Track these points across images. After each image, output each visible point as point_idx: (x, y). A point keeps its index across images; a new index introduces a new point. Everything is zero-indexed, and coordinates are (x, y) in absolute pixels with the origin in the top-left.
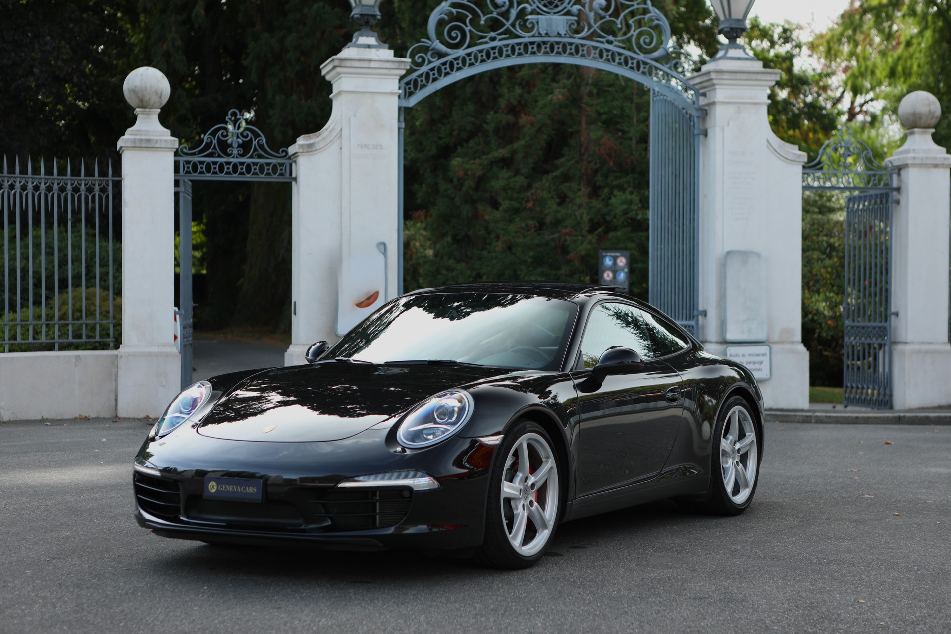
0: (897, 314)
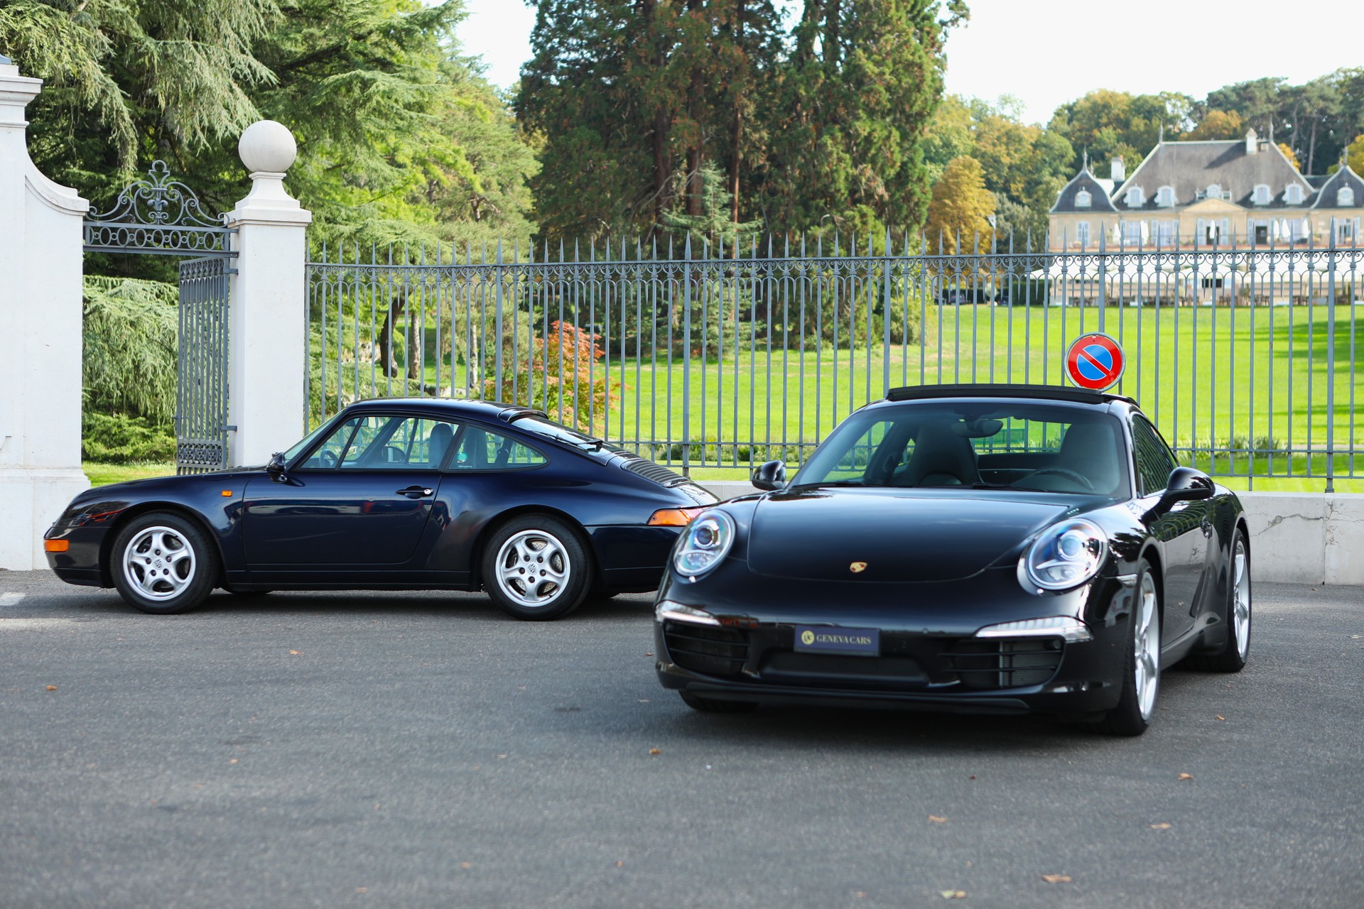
0: (235, 429)
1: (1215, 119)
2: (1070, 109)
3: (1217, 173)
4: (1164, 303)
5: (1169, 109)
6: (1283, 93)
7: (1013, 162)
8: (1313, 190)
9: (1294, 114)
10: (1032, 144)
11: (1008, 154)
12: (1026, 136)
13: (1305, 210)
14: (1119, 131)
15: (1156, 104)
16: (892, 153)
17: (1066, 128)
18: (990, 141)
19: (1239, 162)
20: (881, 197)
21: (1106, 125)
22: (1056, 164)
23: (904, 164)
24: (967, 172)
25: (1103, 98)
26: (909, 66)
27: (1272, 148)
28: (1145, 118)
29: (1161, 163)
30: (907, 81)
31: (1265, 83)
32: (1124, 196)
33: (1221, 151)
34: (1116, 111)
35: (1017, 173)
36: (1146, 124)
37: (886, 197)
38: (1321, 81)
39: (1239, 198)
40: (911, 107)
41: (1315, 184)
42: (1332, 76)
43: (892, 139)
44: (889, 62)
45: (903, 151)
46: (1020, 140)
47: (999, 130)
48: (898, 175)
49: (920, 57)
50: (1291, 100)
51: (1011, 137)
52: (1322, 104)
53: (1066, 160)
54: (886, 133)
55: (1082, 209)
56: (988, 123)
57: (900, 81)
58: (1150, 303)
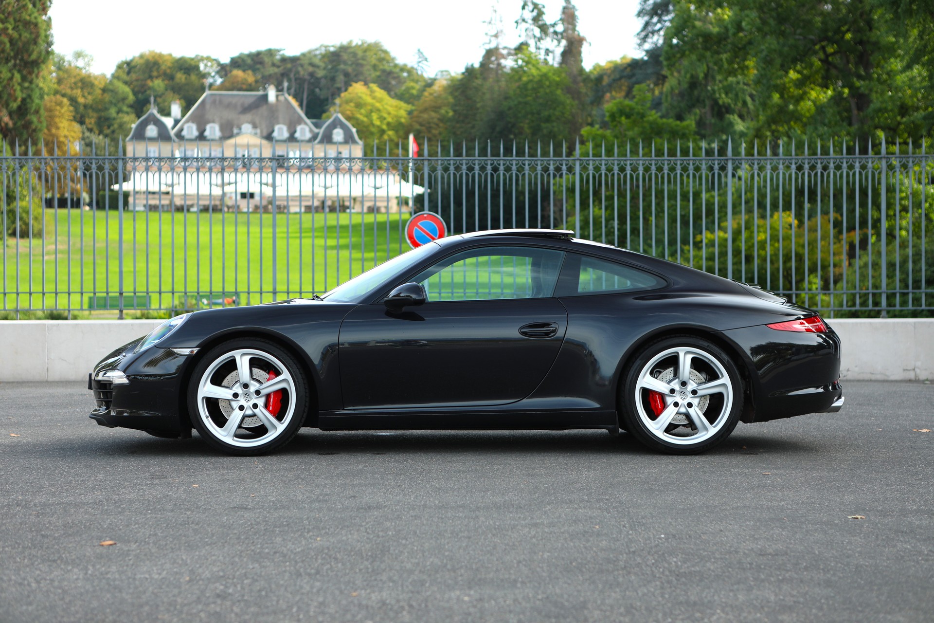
1: (236, 77)
2: (128, 64)
3: (248, 116)
4: (216, 209)
5: (202, 67)
6: (284, 60)
7: (87, 101)
8: (316, 130)
9: (292, 76)
10: (100, 89)
11: (83, 96)
12: (96, 83)
13: (310, 144)
14: (166, 82)
15: (193, 63)
16: (15, 91)
17: (125, 77)
18: (68, 85)
19: (263, 110)
20: (6, 124)
21: (157, 77)
22: (120, 105)
23: (24, 100)
24: (58, 108)
25: (153, 57)
26: (27, 24)
27: (286, 99)
28: (185, 73)
29: (208, 106)
30: (26, 35)
31: (270, 53)
32: (181, 130)
33: (250, 101)
34: (163, 67)
35: (90, 111)
36: (186, 78)
37: (11, 124)
38: (310, 52)
39: (265, 134)
40: (30, 55)
41: (317, 126)
42: (316, 50)
43: (14, 80)
44: (11, 20)
45: (23, 89)
46: (92, 85)
47: (75, 77)
48: (19, 108)
49: (36, 18)
50: (289, 66)
51: (86, 83)
52: (311, 69)
53: (127, 102)
54: (9, 75)
55: (151, 139)
56: (67, 71)
57: (20, 35)
58: (205, 209)
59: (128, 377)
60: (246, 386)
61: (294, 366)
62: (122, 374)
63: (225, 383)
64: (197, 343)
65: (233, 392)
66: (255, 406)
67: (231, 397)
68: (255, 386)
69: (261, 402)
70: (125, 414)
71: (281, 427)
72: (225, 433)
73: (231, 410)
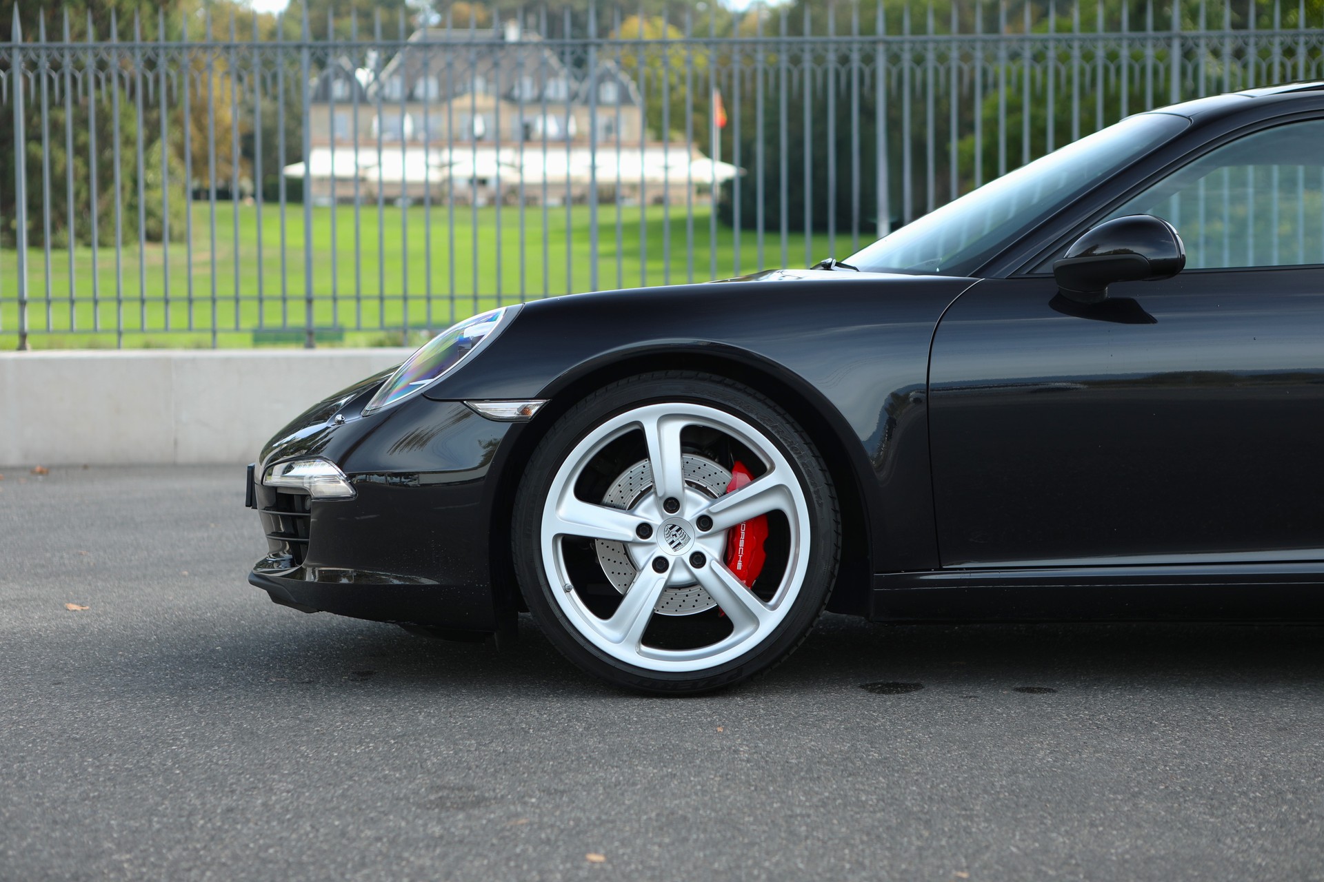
1: (459, 12)
3: (480, 68)
4: (433, 202)
8: (576, 86)
9: (540, 8)
13: (570, 107)
19: (500, 54)
36: (389, 17)
39: (502, 92)
41: (578, 79)
55: (340, 102)
58: (419, 202)
59: (350, 477)
60: (672, 504)
61: (806, 451)
62: (333, 470)
63: (613, 492)
64: (540, 385)
65: (637, 521)
66: (698, 559)
67: (630, 535)
68: (697, 503)
69: (713, 548)
70: (344, 581)
71: (770, 618)
72: (616, 634)
73: (629, 569)
